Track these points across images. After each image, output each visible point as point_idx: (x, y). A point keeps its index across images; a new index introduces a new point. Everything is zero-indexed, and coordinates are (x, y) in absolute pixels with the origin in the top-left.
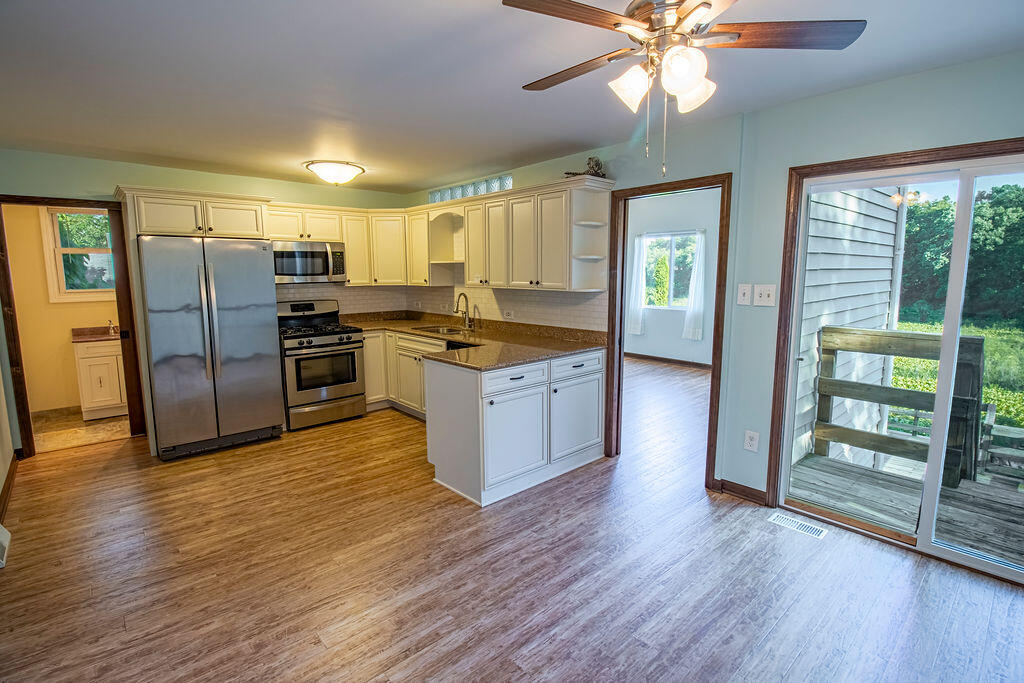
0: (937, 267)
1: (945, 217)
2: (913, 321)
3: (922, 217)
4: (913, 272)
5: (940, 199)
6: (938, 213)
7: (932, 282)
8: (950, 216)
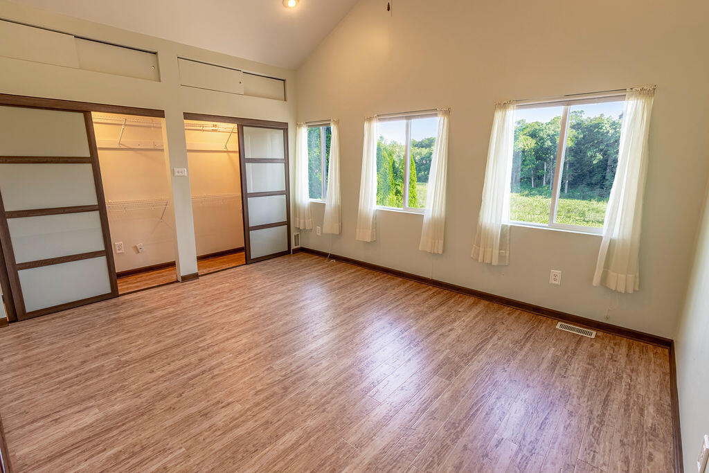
0: (594, 162)
1: (601, 128)
2: (578, 199)
3: (586, 128)
4: (578, 165)
5: (598, 116)
6: (597, 126)
7: (590, 172)
8: (604, 128)
